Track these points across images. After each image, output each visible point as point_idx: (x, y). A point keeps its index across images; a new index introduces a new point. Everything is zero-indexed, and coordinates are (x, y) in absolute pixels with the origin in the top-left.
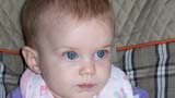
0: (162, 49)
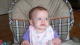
0: (60, 20)
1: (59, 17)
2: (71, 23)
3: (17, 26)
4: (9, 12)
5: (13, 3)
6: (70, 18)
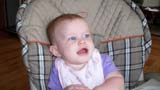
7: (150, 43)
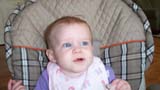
1: (121, 41)
2: (149, 52)
3: (25, 63)
4: (7, 29)
5: (16, 12)
6: (145, 42)
7: (152, 49)
